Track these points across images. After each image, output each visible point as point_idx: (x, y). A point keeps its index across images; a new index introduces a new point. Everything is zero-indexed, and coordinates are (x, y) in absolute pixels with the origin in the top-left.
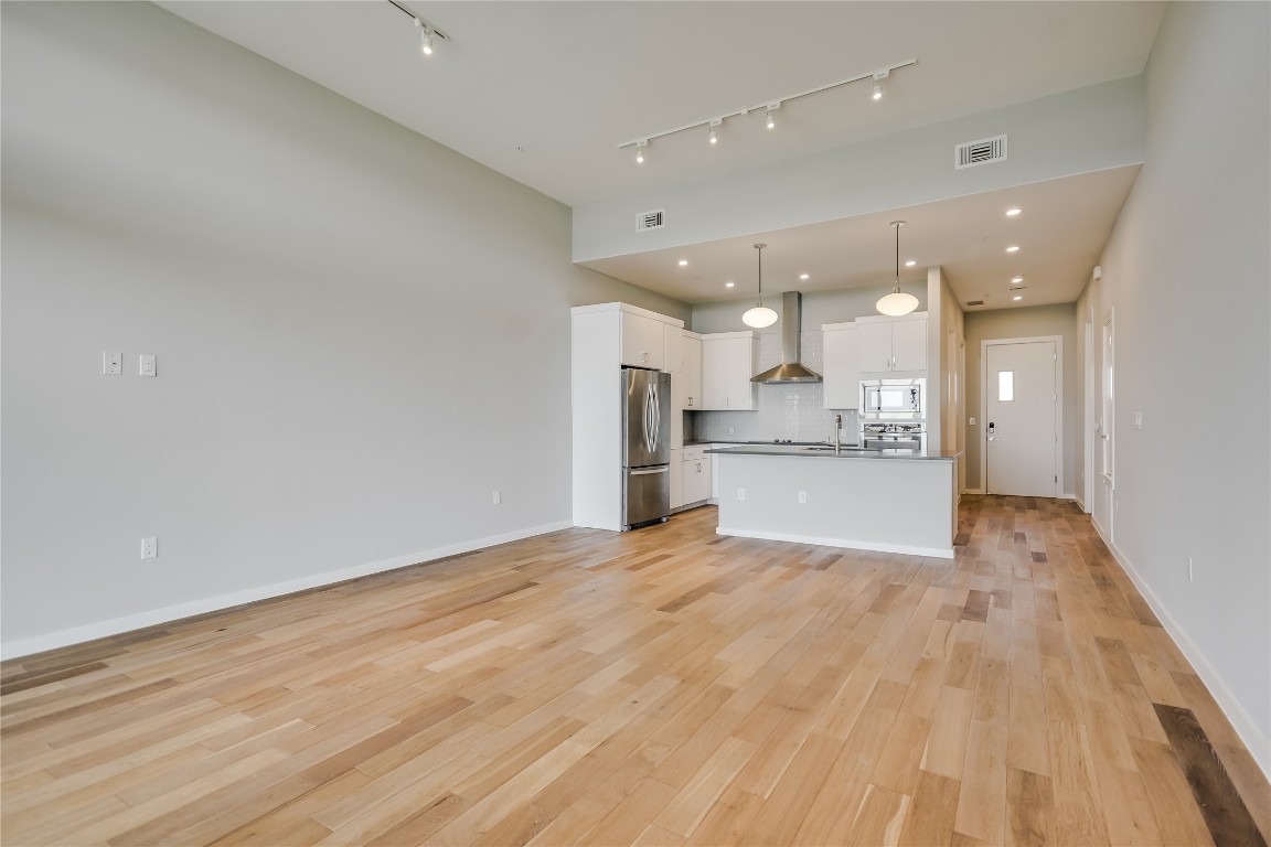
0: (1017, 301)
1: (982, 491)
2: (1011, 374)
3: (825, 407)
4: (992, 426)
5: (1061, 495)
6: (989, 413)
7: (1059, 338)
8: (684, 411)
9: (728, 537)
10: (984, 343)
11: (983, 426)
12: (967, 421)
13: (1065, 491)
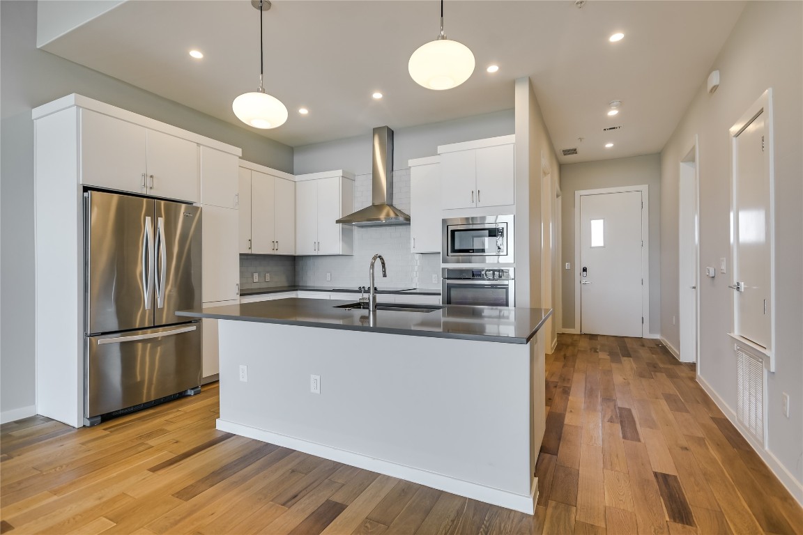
0: (610, 149)
1: (576, 331)
2: (601, 221)
3: (413, 251)
4: (585, 270)
5: (647, 335)
6: (582, 259)
7: (644, 188)
8: (241, 255)
9: (228, 436)
10: (578, 193)
11: (578, 270)
12: (563, 266)
13: (651, 331)
